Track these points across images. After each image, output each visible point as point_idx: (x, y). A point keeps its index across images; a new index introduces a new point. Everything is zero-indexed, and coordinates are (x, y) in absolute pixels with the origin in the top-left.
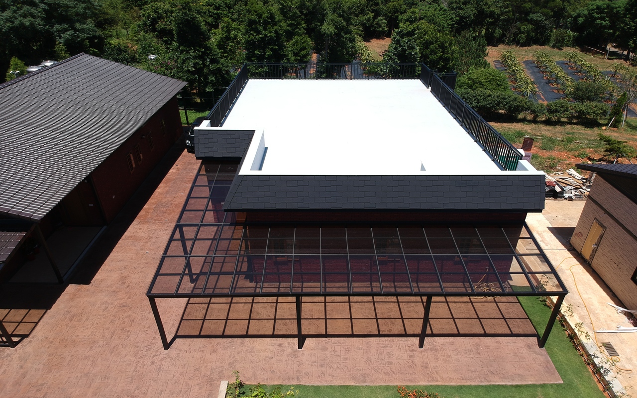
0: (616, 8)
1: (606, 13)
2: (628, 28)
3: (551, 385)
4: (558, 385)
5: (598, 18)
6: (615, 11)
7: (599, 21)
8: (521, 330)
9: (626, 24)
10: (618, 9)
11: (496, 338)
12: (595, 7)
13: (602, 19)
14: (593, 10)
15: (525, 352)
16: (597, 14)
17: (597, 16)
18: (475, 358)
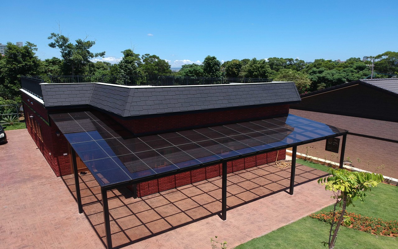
0: (198, 70)
1: (194, 73)
2: (208, 78)
5: (191, 76)
6: (198, 72)
7: (192, 78)
9: (207, 76)
10: (199, 71)
12: (188, 71)
13: (193, 76)
14: (188, 72)
16: (190, 74)
17: (190, 75)
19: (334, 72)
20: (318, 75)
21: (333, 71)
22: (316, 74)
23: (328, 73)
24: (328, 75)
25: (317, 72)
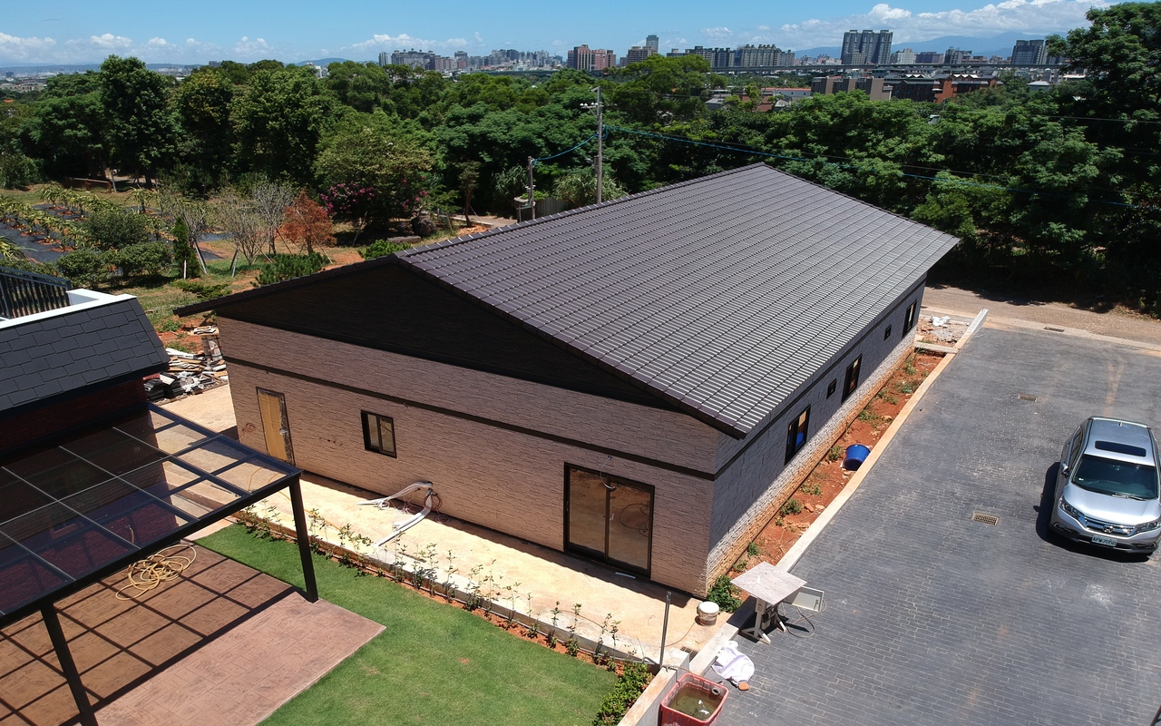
0: (88, 106)
1: (75, 116)
3: (372, 642)
4: (382, 636)
5: (66, 127)
6: (87, 110)
7: (68, 132)
8: (262, 596)
10: (92, 107)
11: (230, 632)
15: (294, 623)
18: (218, 686)
19: (512, 118)
20: (468, 127)
21: (509, 115)
22: (463, 124)
23: (496, 123)
24: (494, 128)
25: (463, 118)
